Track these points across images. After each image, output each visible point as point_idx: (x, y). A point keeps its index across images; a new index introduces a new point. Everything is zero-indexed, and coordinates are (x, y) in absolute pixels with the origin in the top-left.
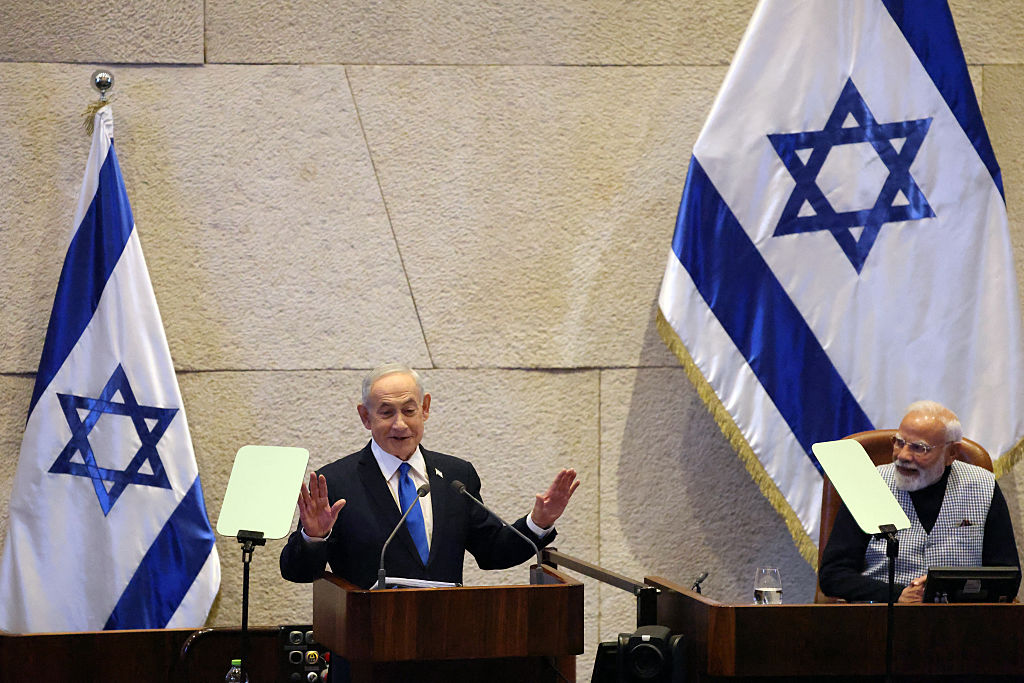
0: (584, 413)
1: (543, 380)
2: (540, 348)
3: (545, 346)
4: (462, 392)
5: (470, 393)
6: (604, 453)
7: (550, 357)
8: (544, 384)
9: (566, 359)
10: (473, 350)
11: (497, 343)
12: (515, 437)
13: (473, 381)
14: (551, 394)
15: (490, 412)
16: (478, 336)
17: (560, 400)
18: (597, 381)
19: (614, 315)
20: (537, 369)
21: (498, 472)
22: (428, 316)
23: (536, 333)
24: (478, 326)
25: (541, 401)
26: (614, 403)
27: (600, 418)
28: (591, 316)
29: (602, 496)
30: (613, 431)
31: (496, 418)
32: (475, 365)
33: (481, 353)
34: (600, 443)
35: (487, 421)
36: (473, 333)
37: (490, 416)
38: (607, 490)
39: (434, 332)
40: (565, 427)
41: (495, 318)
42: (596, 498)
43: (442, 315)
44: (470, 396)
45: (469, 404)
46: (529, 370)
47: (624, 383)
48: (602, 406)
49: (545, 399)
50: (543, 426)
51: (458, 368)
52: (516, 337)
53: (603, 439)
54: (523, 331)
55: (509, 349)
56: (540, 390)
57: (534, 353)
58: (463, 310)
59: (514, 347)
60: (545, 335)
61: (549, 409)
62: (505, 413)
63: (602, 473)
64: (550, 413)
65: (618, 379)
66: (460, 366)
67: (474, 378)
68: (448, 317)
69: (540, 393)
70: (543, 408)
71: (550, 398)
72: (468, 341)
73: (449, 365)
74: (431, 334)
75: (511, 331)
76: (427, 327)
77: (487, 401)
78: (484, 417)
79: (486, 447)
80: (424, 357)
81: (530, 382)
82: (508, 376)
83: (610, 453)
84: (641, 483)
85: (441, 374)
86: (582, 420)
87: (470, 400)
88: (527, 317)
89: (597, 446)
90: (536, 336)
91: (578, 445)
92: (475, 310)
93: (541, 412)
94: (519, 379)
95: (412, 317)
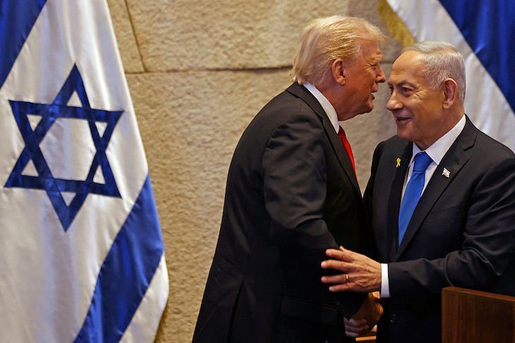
1: (248, 81)
2: (247, 46)
3: (251, 44)
5: (181, 97)
7: (257, 56)
9: (271, 57)
10: (183, 51)
11: (205, 43)
12: (224, 144)
13: (183, 85)
15: (200, 117)
16: (187, 35)
19: (315, 9)
20: (245, 69)
21: (207, 183)
22: (139, 14)
23: (242, 30)
24: (187, 24)
28: (294, 10)
31: (206, 124)
32: (185, 67)
33: (191, 53)
35: (196, 127)
36: (182, 33)
37: (200, 122)
39: (144, 32)
41: (204, 15)
43: (152, 14)
44: (180, 101)
45: (180, 109)
46: (236, 70)
51: (168, 71)
52: (224, 35)
54: (231, 28)
55: (218, 48)
56: (246, 92)
57: (241, 52)
58: (173, 7)
59: (222, 46)
60: (251, 33)
62: (215, 118)
66: (170, 68)
67: (183, 81)
68: (158, 16)
69: (246, 95)
72: (178, 41)
73: (159, 68)
74: (143, 35)
75: (219, 29)
76: (138, 26)
77: (197, 106)
78: (194, 123)
79: (196, 156)
80: (135, 60)
81: (237, 84)
82: (216, 77)
85: (152, 78)
87: (180, 106)
88: (234, 13)
90: (243, 34)
92: (184, 7)
95: (124, 16)
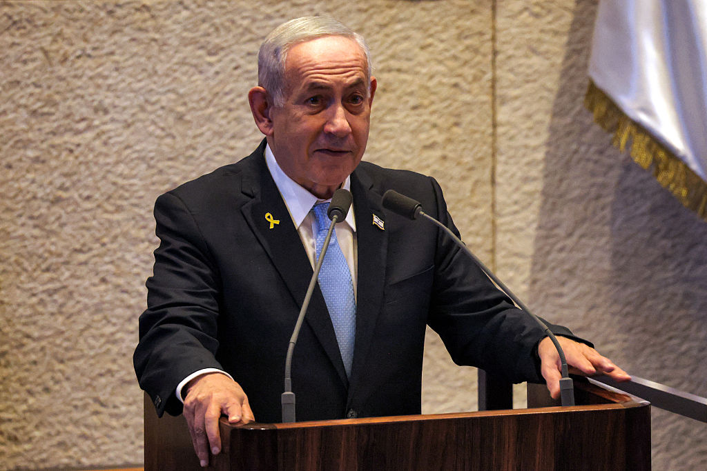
0: (467, 71)
4: (248, 36)
6: (503, 143)
8: (395, 20)
14: (407, 38)
17: (423, 48)
18: (487, 12)
26: (518, 53)
27: (494, 81)
29: (499, 221)
30: (517, 104)
34: (495, 126)
38: (508, 210)
40: (433, 98)
42: (489, 227)
47: (537, 16)
48: (500, 57)
50: (392, 96)
53: (499, 118)
61: (405, 65)
63: (499, 180)
64: (406, 72)
65: (526, 9)
70: (394, 64)
71: (405, 45)
83: (513, 143)
84: (569, 196)
86: (464, 85)
89: (490, 131)
91: (455, 129)
93: (390, 70)
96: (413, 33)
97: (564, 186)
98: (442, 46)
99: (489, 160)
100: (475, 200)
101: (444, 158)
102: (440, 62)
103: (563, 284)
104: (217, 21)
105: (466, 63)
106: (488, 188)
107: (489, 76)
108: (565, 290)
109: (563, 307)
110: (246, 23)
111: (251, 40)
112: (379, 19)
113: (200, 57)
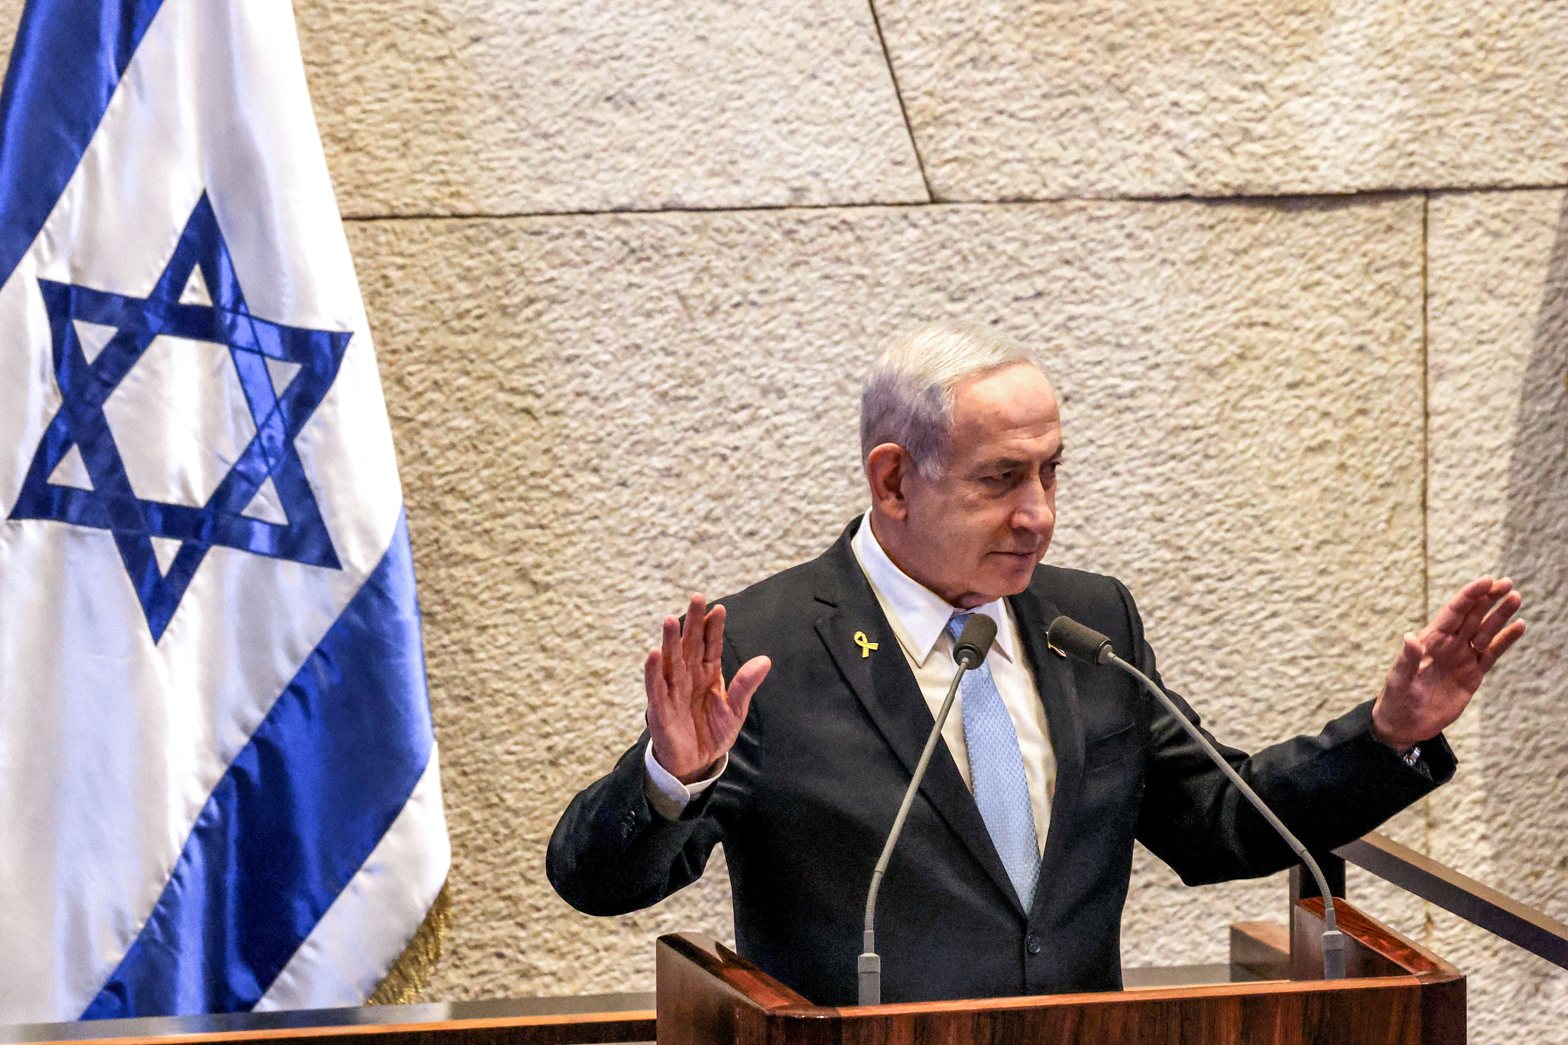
0: (1380, 325)
1: (1257, 230)
2: (1247, 135)
3: (1260, 129)
4: (1016, 270)
5: (1041, 272)
6: (1439, 444)
7: (1278, 161)
8: (1258, 242)
9: (1323, 166)
10: (1049, 145)
11: (1119, 125)
12: (1175, 401)
13: (1050, 239)
14: (1279, 272)
15: (1101, 328)
16: (1063, 103)
17: (1305, 288)
18: (1416, 229)
19: (1467, 34)
20: (1239, 198)
21: (1123, 507)
22: (915, 46)
23: (1235, 91)
24: (1062, 73)
25: (1251, 295)
26: (1465, 296)
27: (1425, 340)
28: (1398, 36)
29: (1431, 572)
30: (1464, 378)
31: (1119, 346)
32: (1054, 189)
33: (1073, 153)
34: (1427, 415)
35: (1089, 354)
36: (1045, 96)
37: (1100, 341)
38: (1449, 552)
39: (930, 94)
40: (1323, 368)
41: (1113, 48)
42: (1417, 578)
43: (953, 45)
44: (1040, 283)
45: (1039, 305)
46: (1213, 200)
47: (1496, 235)
48: (1434, 303)
49: (1263, 288)
50: (1256, 366)
51: (1002, 201)
52: (1176, 104)
53: (1435, 401)
54: (1197, 86)
55: (1157, 140)
56: (1246, 259)
57: (1230, 150)
58: (1018, 28)
59: (1168, 134)
60: (1260, 98)
61: (1276, 317)
62: (1146, 329)
63: (1432, 503)
64: (1278, 327)
65: (1478, 223)
66: (1007, 192)
67: (1051, 228)
68: (973, 50)
69: (1247, 268)
70: (1258, 314)
71: (1277, 283)
72: (1034, 120)
73: (975, 192)
74: (925, 100)
75: (1161, 87)
76: (909, 79)
77: (1091, 296)
78: (1082, 344)
79: (1089, 434)
80: (904, 170)
81: (1219, 238)
82: (1152, 221)
83: (1456, 443)
84: (1548, 531)
85: (954, 219)
86: (1374, 347)
87: (1039, 295)
88: (1210, 43)
89: (1419, 422)
90: (1234, 101)
91: (1359, 420)
92: (1052, 27)
93: (1251, 325)
94: (1185, 230)
95: (867, 52)
96: (1290, 263)
97: (1541, 512)
98: (1337, 285)
99: (1417, 469)
100: (1392, 537)
101: (1342, 467)
102: (1336, 311)
103: (1540, 674)
104: (965, 246)
105: (1377, 312)
106: (1415, 516)
107: (1417, 333)
108: (1544, 683)
109: (1539, 711)
110: (1011, 248)
111: (1021, 276)
112: (1233, 241)
113: (936, 304)
